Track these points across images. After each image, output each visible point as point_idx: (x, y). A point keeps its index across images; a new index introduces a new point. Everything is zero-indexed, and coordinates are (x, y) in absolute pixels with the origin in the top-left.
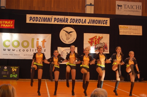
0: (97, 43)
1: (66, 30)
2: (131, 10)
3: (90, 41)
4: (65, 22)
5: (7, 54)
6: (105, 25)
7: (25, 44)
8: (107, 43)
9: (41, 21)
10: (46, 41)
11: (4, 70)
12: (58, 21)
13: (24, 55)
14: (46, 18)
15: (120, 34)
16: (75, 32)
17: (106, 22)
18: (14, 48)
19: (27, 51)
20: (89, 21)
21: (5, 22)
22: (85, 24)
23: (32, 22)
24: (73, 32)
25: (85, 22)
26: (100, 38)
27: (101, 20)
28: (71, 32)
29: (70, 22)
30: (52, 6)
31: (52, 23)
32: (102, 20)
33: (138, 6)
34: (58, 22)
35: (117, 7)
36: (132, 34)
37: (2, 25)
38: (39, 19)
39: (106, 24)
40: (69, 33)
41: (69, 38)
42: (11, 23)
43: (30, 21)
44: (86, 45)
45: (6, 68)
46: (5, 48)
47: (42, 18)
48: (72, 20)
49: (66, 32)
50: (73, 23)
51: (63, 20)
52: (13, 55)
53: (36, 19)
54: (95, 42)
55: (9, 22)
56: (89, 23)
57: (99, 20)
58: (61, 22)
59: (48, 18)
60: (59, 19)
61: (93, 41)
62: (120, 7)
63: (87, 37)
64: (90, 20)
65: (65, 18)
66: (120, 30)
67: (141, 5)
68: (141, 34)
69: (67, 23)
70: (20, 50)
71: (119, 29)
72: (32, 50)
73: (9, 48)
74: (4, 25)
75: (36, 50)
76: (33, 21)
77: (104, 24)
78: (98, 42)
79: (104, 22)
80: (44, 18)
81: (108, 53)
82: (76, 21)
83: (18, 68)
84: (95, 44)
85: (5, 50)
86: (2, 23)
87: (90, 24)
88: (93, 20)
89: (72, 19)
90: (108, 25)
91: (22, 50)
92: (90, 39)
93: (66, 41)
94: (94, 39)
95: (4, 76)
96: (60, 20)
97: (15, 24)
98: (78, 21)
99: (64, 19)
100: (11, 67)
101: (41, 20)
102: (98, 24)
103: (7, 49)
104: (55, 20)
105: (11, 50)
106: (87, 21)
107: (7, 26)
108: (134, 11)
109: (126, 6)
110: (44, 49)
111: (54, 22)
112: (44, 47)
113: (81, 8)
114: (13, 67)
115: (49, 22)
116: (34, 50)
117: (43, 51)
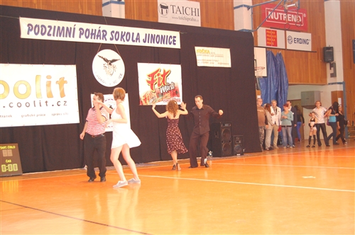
0: (162, 84)
2: (183, 16)
3: (149, 80)
4: (100, 39)
6: (172, 46)
7: (22, 89)
8: (177, 84)
9: (54, 35)
10: (66, 82)
12: (87, 35)
13: (22, 116)
14: (63, 28)
15: (200, 64)
16: (122, 60)
17: (174, 41)
19: (28, 105)
20: (144, 38)
22: (138, 44)
23: (32, 36)
24: (116, 60)
25: (138, 39)
27: (165, 36)
28: (114, 61)
29: (111, 39)
31: (76, 39)
32: (167, 36)
33: (194, 10)
34: (87, 37)
35: (161, 9)
36: (216, 65)
38: (48, 29)
39: (174, 44)
40: (110, 62)
41: (111, 75)
43: (28, 34)
44: (144, 89)
47: (55, 27)
48: (114, 35)
49: (104, 59)
50: (117, 40)
51: (97, 34)
53: (40, 29)
54: (157, 81)
56: (145, 42)
57: (162, 36)
58: (94, 38)
59: (67, 28)
60: (89, 30)
64: (146, 35)
65: (101, 30)
66: (197, 58)
67: (199, 8)
68: (229, 66)
69: (106, 40)
70: (11, 105)
71: (196, 54)
72: (37, 104)
75: (46, 102)
76: (36, 34)
77: (170, 44)
78: (164, 81)
79: (171, 40)
80: (59, 27)
82: (122, 37)
83: (14, 147)
84: (159, 85)
87: (147, 44)
88: (152, 35)
89: (113, 32)
90: (178, 46)
91: (14, 105)
92: (149, 76)
94: (156, 74)
96: (92, 34)
98: (125, 37)
99: (99, 31)
101: (51, 32)
102: (161, 43)
104: (81, 34)
106: (141, 36)
108: (188, 19)
109: (175, 9)
110: (64, 99)
111: (80, 37)
112: (63, 95)
113: (94, 7)
114: (4, 147)
115: (70, 36)
116: (43, 104)
117: (62, 103)
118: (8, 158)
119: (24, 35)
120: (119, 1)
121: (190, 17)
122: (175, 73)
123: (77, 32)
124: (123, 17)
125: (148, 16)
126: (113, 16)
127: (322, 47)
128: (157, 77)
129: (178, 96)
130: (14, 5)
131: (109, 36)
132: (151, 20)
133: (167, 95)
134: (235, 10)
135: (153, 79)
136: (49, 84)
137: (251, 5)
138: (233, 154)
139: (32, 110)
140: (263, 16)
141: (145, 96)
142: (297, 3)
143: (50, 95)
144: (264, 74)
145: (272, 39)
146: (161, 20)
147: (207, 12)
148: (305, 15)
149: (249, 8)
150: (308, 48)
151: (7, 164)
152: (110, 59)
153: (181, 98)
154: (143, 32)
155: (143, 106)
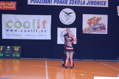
0: (96, 24)
1: (65, 12)
3: (88, 22)
4: (64, 4)
5: (9, 35)
6: (103, 6)
7: (27, 25)
8: (105, 24)
9: (42, 3)
10: (46, 22)
11: (7, 49)
12: (58, 2)
13: (26, 35)
16: (74, 13)
17: (105, 3)
18: (16, 29)
19: (29, 31)
20: (88, 3)
21: (7, 4)
22: (84, 5)
24: (72, 13)
25: (84, 3)
26: (98, 19)
27: (99, 1)
28: (70, 13)
29: (70, 4)
31: (52, 4)
32: (101, 1)
37: (4, 7)
38: (40, 0)
39: (105, 5)
40: (68, 14)
41: (68, 19)
42: (13, 4)
43: (31, 3)
44: (85, 26)
45: (9, 47)
48: (71, 2)
50: (72, 4)
51: (62, 2)
52: (16, 35)
54: (93, 22)
55: (11, 4)
56: (87, 4)
57: (98, 1)
58: (61, 4)
60: (59, 0)
61: (92, 21)
63: (86, 18)
64: (89, 1)
69: (67, 4)
70: (22, 31)
71: (118, 10)
72: (33, 31)
73: (12, 29)
74: (7, 7)
75: (37, 30)
76: (34, 3)
77: (102, 5)
79: (103, 3)
81: (107, 33)
82: (75, 2)
83: (20, 47)
84: (94, 24)
85: (7, 31)
86: (5, 5)
87: (88, 6)
88: (92, 1)
89: (71, 0)
90: (107, 6)
91: (23, 31)
92: (89, 20)
93: (65, 21)
94: (93, 19)
95: (7, 55)
96: (60, 2)
97: (17, 6)
98: (77, 3)
99: (64, 0)
100: (14, 47)
102: (97, 5)
103: (9, 29)
105: (14, 31)
107: (9, 7)
110: (45, 29)
111: (54, 3)
112: (44, 28)
114: (16, 47)
115: (49, 3)
116: (35, 31)
117: (44, 31)
118: (16, 51)
119: (29, 3)
122: (104, 19)
123: (53, 1)
128: (93, 21)
129: (105, 30)
131: (69, 2)
133: (98, 29)
135: (91, 21)
139: (30, 33)
141: (85, 29)
143: (39, 27)
151: (15, 54)
153: (107, 30)
155: (84, 34)
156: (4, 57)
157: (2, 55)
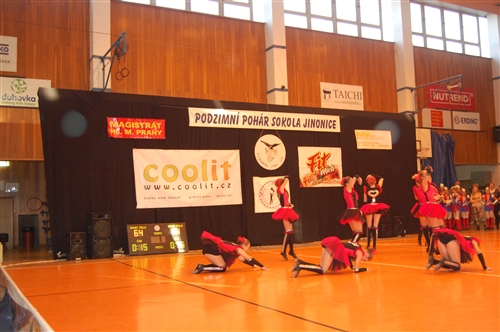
0: (322, 167)
1: (266, 142)
2: (346, 100)
3: (309, 163)
4: (262, 125)
5: (153, 198)
6: (332, 130)
7: (190, 172)
8: (338, 166)
9: (219, 123)
10: (230, 166)
11: (155, 233)
12: (250, 122)
13: (190, 198)
14: (228, 116)
15: (359, 147)
17: (334, 125)
18: (167, 184)
19: (195, 188)
21: (144, 125)
22: (298, 129)
23: (199, 124)
24: (278, 144)
25: (298, 124)
26: (326, 157)
27: (324, 121)
28: (275, 145)
29: (273, 125)
30: (205, 92)
31: (240, 125)
32: (327, 121)
33: (356, 94)
34: (250, 124)
36: (376, 147)
37: (138, 132)
38: (214, 117)
39: (334, 128)
40: (272, 147)
41: (273, 159)
42: (157, 126)
43: (196, 122)
44: (304, 171)
45: (157, 228)
46: (149, 184)
47: (220, 115)
48: (275, 121)
50: (278, 125)
51: (259, 120)
52: (167, 198)
53: (207, 117)
54: (317, 164)
55: (154, 124)
56: (305, 127)
57: (322, 120)
58: (257, 125)
59: (232, 116)
60: (252, 117)
61: (315, 162)
62: (327, 95)
63: (305, 153)
64: (306, 120)
65: (263, 116)
66: (358, 141)
67: (361, 91)
68: (390, 148)
69: (268, 126)
70: (180, 187)
71: (356, 137)
72: (203, 186)
73: (157, 183)
74: (143, 132)
75: (212, 185)
76: (203, 122)
77: (330, 128)
78: (324, 164)
79: (331, 124)
80: (224, 116)
82: (283, 122)
83: (182, 226)
84: (319, 167)
85: (148, 188)
86: (139, 126)
87: (307, 129)
88: (312, 120)
89: (274, 118)
90: (338, 129)
91: (183, 187)
92: (310, 159)
93: (267, 163)
94: (316, 158)
95: (157, 247)
96: (255, 121)
97: (167, 129)
98: (286, 123)
99: (261, 117)
100: (168, 226)
101: (217, 120)
102: (321, 127)
103: (152, 185)
104: (244, 121)
105: (162, 187)
106: (301, 122)
107: (149, 132)
108: (351, 103)
109: (338, 93)
110: (228, 181)
111: (243, 124)
112: (226, 177)
113: (259, 95)
114: (173, 226)
115: (234, 124)
116: (209, 186)
117: (226, 186)
118: (176, 236)
119: (192, 123)
120: (283, 89)
121: (353, 100)
122: (335, 156)
123: (241, 119)
124: (287, 104)
125: (311, 101)
126: (277, 103)
127: (492, 126)
130: (187, 96)
131: (270, 122)
132: (314, 106)
133: (327, 177)
134: (399, 93)
135: (313, 161)
136: (214, 169)
137: (414, 86)
138: (394, 235)
139: (199, 192)
140: (428, 96)
141: (305, 178)
142: (460, 84)
143: (215, 178)
144: (429, 154)
145: (437, 119)
146: (324, 105)
147: (370, 96)
148: (472, 95)
149: (412, 90)
150: (476, 127)
151: (175, 242)
152: (272, 143)
154: (303, 117)
155: (303, 188)
156: (151, 252)
157: (144, 247)
